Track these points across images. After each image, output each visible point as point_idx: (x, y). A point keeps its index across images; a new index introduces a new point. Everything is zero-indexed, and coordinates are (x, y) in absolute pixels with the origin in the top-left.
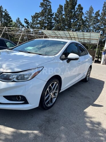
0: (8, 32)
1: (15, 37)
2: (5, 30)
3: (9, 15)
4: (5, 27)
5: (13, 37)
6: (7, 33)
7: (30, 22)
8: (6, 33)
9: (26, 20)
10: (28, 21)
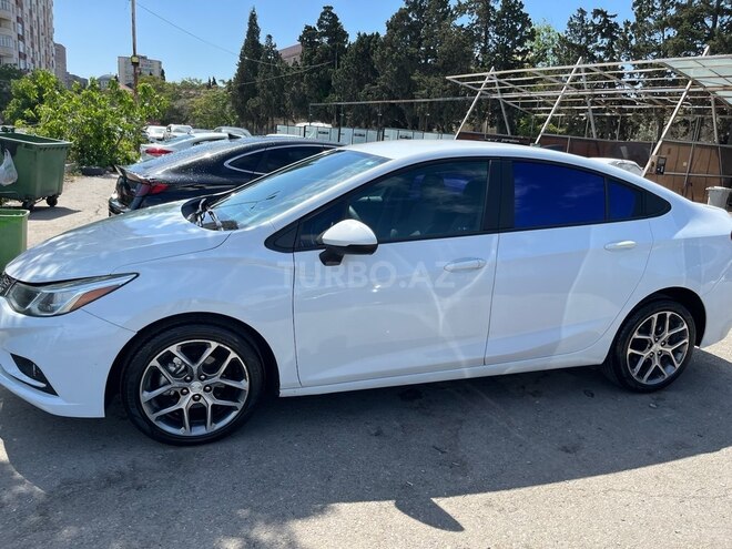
0: (503, 91)
1: (534, 112)
2: (488, 85)
3: (521, 6)
4: (492, 71)
5: (524, 115)
6: (499, 96)
7: (621, 26)
8: (494, 96)
9: (604, 14)
10: (613, 20)
